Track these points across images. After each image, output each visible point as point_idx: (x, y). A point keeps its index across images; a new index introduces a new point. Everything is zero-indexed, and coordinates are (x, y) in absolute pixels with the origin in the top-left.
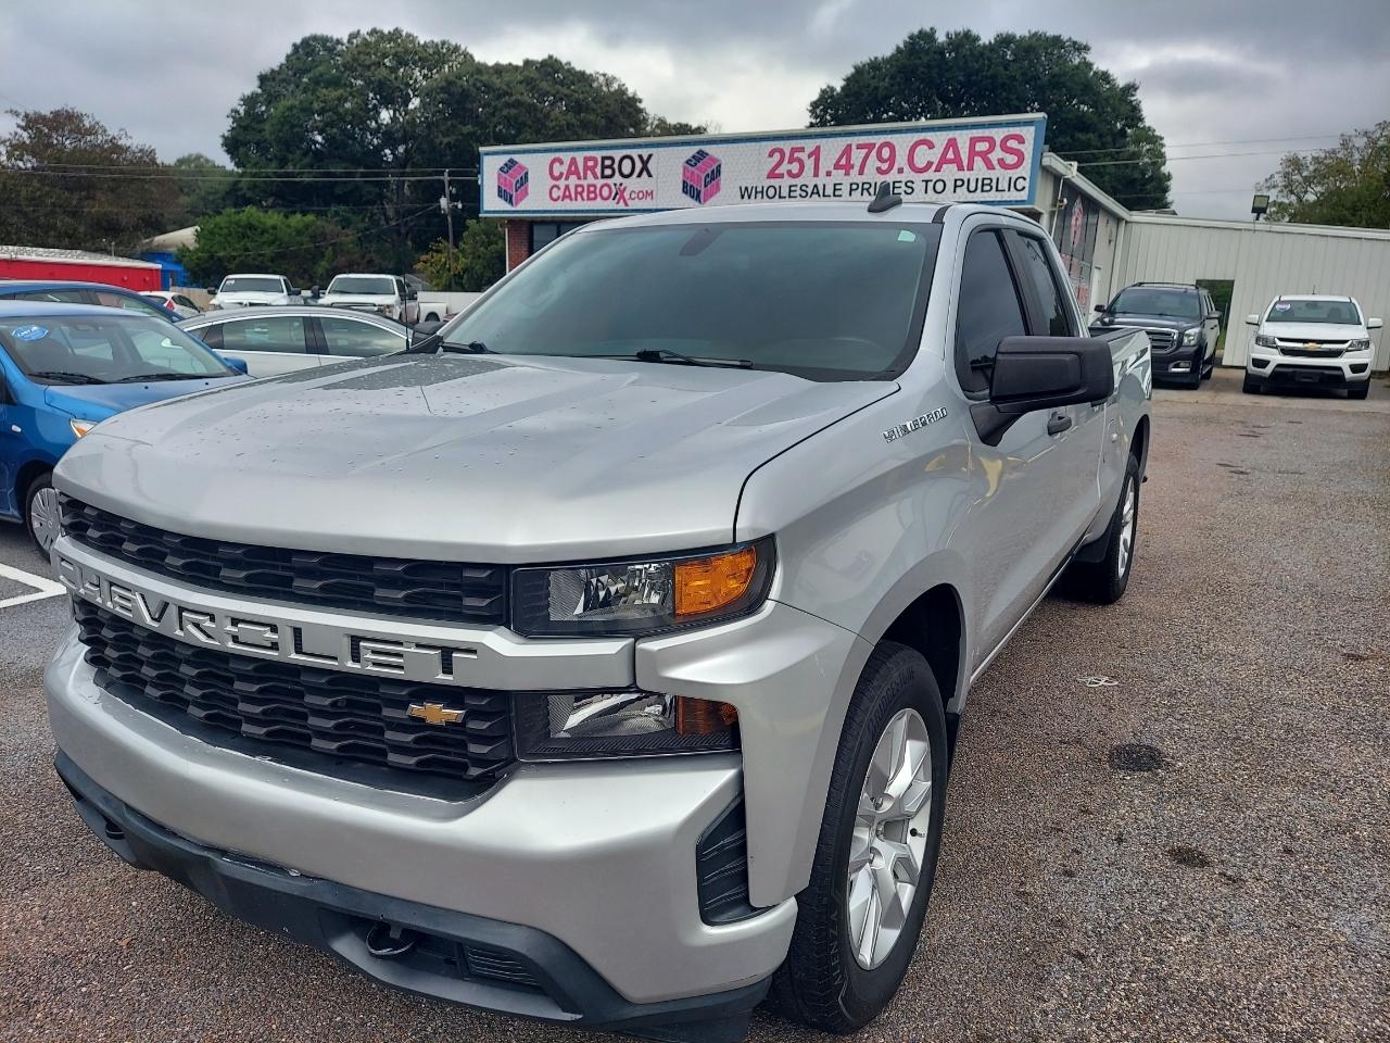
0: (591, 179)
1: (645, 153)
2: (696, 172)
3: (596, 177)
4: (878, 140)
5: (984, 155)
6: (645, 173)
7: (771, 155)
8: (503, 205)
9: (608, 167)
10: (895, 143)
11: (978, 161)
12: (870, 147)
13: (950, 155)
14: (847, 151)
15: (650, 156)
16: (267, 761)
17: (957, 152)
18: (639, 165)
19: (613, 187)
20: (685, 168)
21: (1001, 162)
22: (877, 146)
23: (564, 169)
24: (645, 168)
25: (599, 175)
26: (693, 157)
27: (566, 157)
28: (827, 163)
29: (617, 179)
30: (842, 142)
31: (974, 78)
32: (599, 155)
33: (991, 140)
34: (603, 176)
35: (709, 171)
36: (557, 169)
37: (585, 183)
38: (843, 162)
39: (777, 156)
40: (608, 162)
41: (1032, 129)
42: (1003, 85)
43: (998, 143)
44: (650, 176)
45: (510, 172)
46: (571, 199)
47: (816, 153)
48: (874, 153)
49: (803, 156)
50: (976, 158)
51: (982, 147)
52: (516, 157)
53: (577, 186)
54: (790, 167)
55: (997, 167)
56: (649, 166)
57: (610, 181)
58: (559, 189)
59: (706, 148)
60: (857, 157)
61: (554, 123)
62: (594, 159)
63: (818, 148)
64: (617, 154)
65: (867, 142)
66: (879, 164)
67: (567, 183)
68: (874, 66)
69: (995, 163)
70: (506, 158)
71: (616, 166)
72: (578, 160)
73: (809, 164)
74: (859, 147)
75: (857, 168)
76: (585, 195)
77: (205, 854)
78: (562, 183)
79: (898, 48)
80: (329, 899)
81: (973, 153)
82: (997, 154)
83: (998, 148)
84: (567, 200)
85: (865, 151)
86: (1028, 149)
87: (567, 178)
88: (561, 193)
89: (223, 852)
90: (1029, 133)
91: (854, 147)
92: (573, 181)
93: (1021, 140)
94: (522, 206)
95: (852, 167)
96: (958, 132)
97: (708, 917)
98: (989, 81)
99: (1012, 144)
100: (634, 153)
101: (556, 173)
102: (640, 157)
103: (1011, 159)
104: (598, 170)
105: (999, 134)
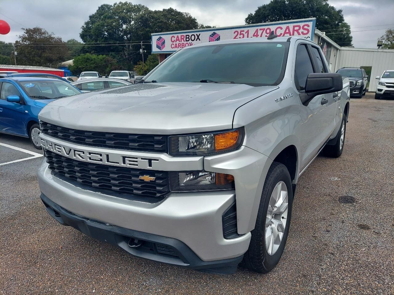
0: (183, 42)
1: (198, 33)
2: (213, 39)
3: (184, 41)
4: (266, 27)
5: (297, 31)
6: (198, 39)
7: (234, 33)
8: (158, 50)
9: (188, 38)
10: (271, 28)
11: (296, 33)
12: (264, 30)
13: (287, 31)
14: (257, 31)
15: (200, 34)
16: (99, 193)
17: (289, 30)
18: (196, 37)
19: (189, 44)
20: (210, 38)
21: (302, 33)
22: (266, 29)
23: (175, 39)
24: (198, 38)
25: (185, 41)
26: (212, 34)
27: (176, 35)
28: (251, 34)
29: (190, 41)
30: (255, 28)
31: (294, 9)
32: (185, 34)
33: (299, 26)
34: (186, 41)
35: (217, 38)
36: (173, 39)
37: (181, 43)
38: (256, 34)
39: (236, 33)
40: (187, 37)
41: (312, 22)
42: (303, 11)
43: (301, 27)
44: (199, 40)
45: (160, 40)
46: (177, 48)
47: (248, 32)
48: (265, 31)
49: (244, 33)
50: (295, 32)
51: (296, 28)
52: (161, 36)
53: (179, 44)
54: (240, 36)
55: (301, 34)
56: (199, 37)
57: (188, 42)
59: (216, 32)
60: (260, 32)
61: (172, 27)
62: (184, 36)
63: (248, 30)
64: (190, 34)
65: (263, 28)
66: (266, 34)
67: (176, 43)
68: (264, 7)
69: (301, 33)
70: (158, 37)
71: (190, 38)
72: (179, 36)
73: (246, 35)
74: (260, 30)
75: (260, 36)
76: (181, 46)
77: (83, 219)
78: (175, 43)
79: (271, 1)
80: (118, 231)
81: (294, 30)
82: (300, 31)
83: (301, 29)
84: (176, 48)
85: (262, 31)
86: (310, 29)
87: (176, 42)
88: (174, 46)
89: (88, 219)
90: (311, 24)
91: (259, 30)
92: (178, 42)
93: (308, 26)
94: (164, 50)
95: (258, 35)
96: (290, 24)
97: (225, 237)
98: (299, 10)
99: (306, 27)
100: (195, 34)
101: (173, 40)
102: (197, 35)
103: (305, 32)
104: (185, 39)
105: (301, 24)
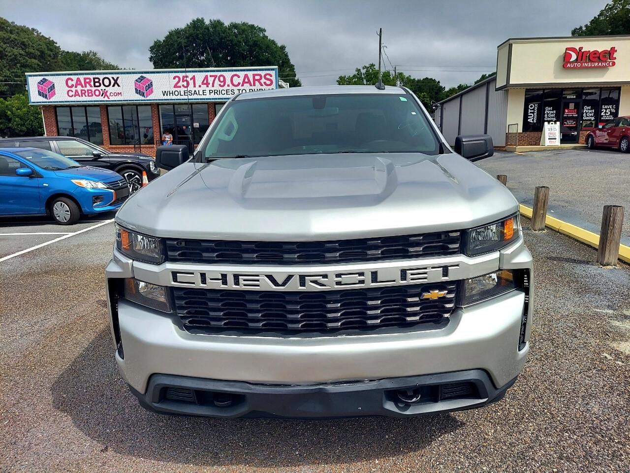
0: (88, 87)
1: (115, 76)
2: (141, 85)
3: (91, 86)
4: (219, 74)
5: (259, 80)
6: (116, 85)
7: (174, 78)
8: (41, 99)
9: (97, 83)
10: (225, 75)
11: (257, 83)
12: (215, 77)
13: (246, 80)
14: (206, 77)
15: (118, 78)
17: (248, 79)
18: (113, 82)
19: (101, 91)
20: (135, 83)
21: (265, 83)
22: (218, 76)
23: (74, 83)
24: (116, 82)
25: (93, 86)
26: (139, 78)
27: (75, 78)
28: (199, 82)
29: (102, 87)
30: (205, 74)
32: (92, 77)
33: (260, 75)
34: (95, 86)
35: (147, 85)
36: (70, 83)
37: (86, 89)
38: (205, 82)
39: (177, 79)
40: (96, 80)
41: (274, 72)
43: (263, 77)
44: (119, 86)
45: (44, 84)
46: (80, 96)
47: (193, 78)
48: (217, 79)
49: (188, 79)
50: (256, 82)
51: (257, 77)
52: (47, 78)
53: (82, 90)
54: (183, 83)
55: (264, 85)
56: (118, 82)
57: (99, 88)
58: (72, 92)
59: (144, 75)
60: (211, 80)
62: (89, 79)
63: (194, 76)
64: (101, 77)
65: (213, 74)
66: (220, 83)
67: (76, 89)
69: (263, 83)
70: (41, 78)
71: (101, 82)
72: (81, 79)
73: (191, 82)
74: (211, 76)
75: (211, 84)
76: (86, 94)
78: (74, 89)
79: (188, 25)
81: (254, 80)
82: (263, 81)
83: (263, 78)
84: (77, 97)
85: (213, 78)
86: (273, 78)
87: (76, 87)
88: (73, 93)
90: (273, 73)
91: (209, 76)
92: (79, 88)
93: (271, 76)
94: (53, 99)
95: (209, 84)
96: (248, 72)
99: (268, 77)
100: (110, 76)
101: (70, 85)
102: (113, 78)
103: (268, 82)
104: (92, 83)
105: (263, 73)
